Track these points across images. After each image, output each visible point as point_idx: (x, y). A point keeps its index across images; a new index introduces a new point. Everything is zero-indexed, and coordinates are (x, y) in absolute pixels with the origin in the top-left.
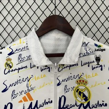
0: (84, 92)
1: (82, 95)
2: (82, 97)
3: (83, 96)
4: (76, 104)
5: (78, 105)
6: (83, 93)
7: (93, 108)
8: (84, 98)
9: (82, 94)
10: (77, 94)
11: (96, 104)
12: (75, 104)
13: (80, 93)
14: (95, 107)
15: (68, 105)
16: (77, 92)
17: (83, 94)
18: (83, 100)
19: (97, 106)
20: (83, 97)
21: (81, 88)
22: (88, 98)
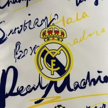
0: (57, 57)
1: (54, 63)
2: (52, 67)
3: (54, 65)
4: (40, 84)
5: (43, 86)
6: (55, 58)
7: (76, 88)
8: (59, 68)
9: (53, 61)
10: (43, 61)
11: (84, 80)
12: (37, 85)
13: (49, 59)
14: (81, 88)
15: (22, 87)
16: (43, 58)
17: (55, 61)
18: (55, 73)
19: (85, 84)
20: (54, 67)
21: (53, 47)
22: (66, 69)
